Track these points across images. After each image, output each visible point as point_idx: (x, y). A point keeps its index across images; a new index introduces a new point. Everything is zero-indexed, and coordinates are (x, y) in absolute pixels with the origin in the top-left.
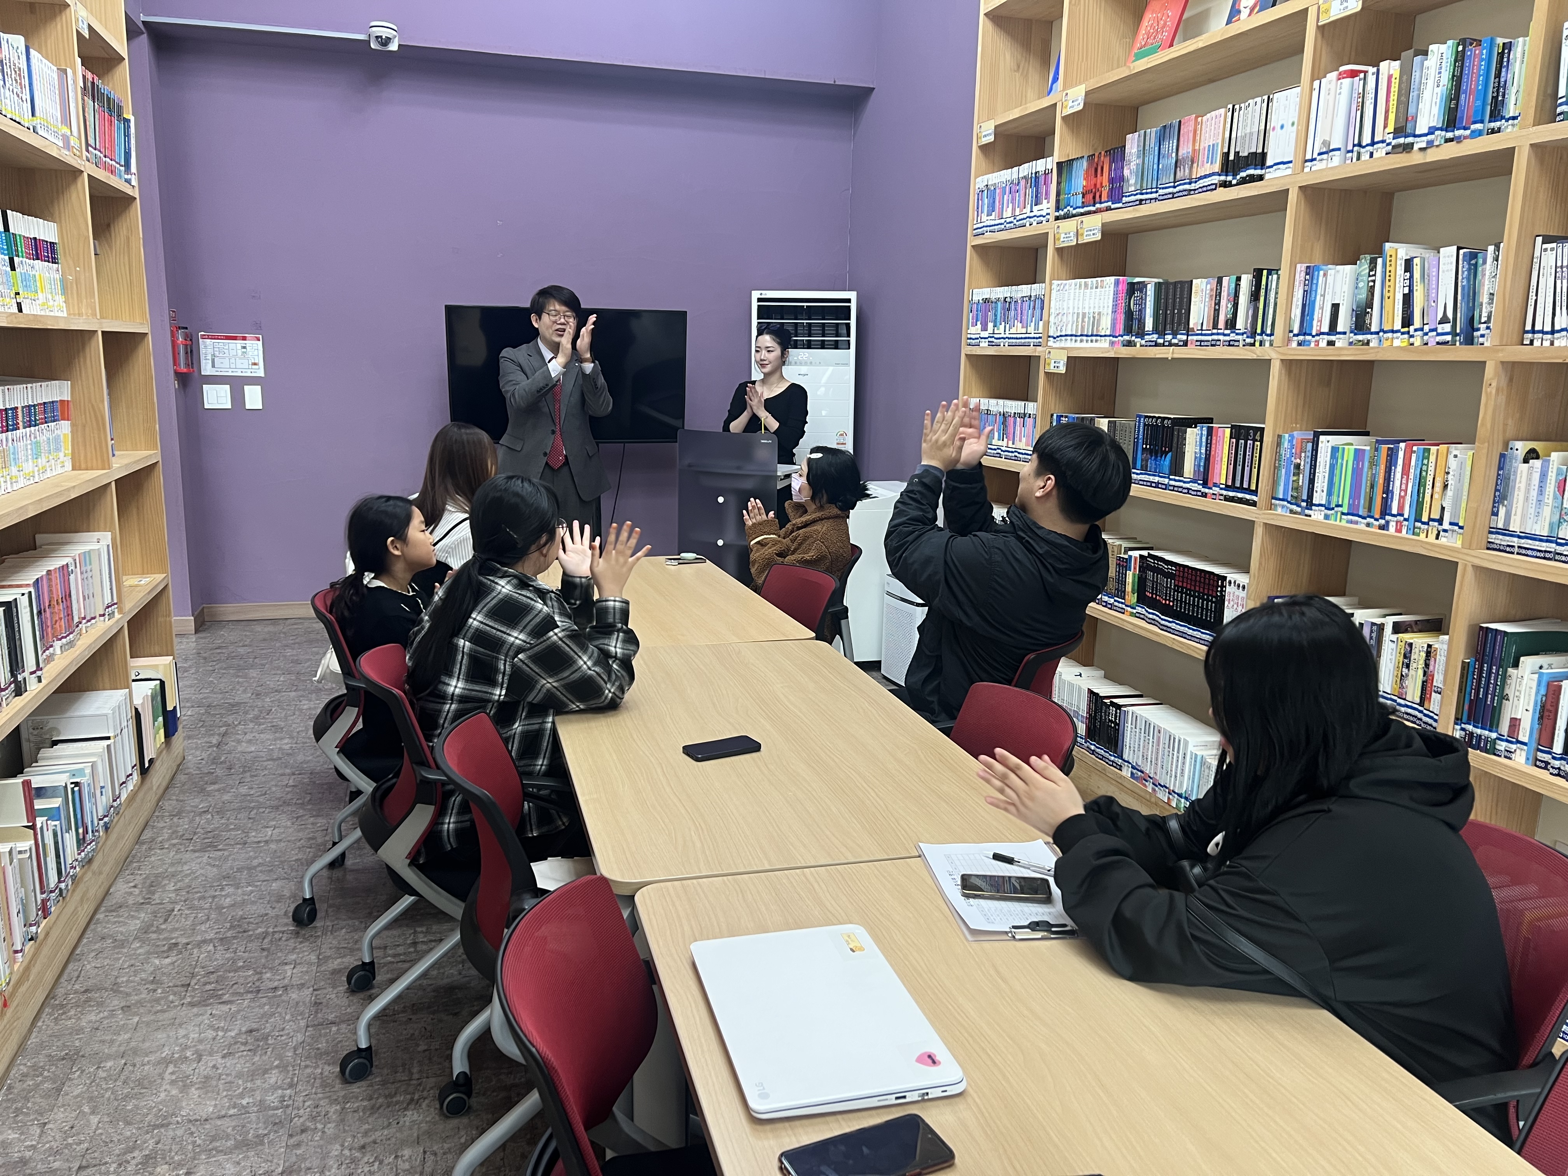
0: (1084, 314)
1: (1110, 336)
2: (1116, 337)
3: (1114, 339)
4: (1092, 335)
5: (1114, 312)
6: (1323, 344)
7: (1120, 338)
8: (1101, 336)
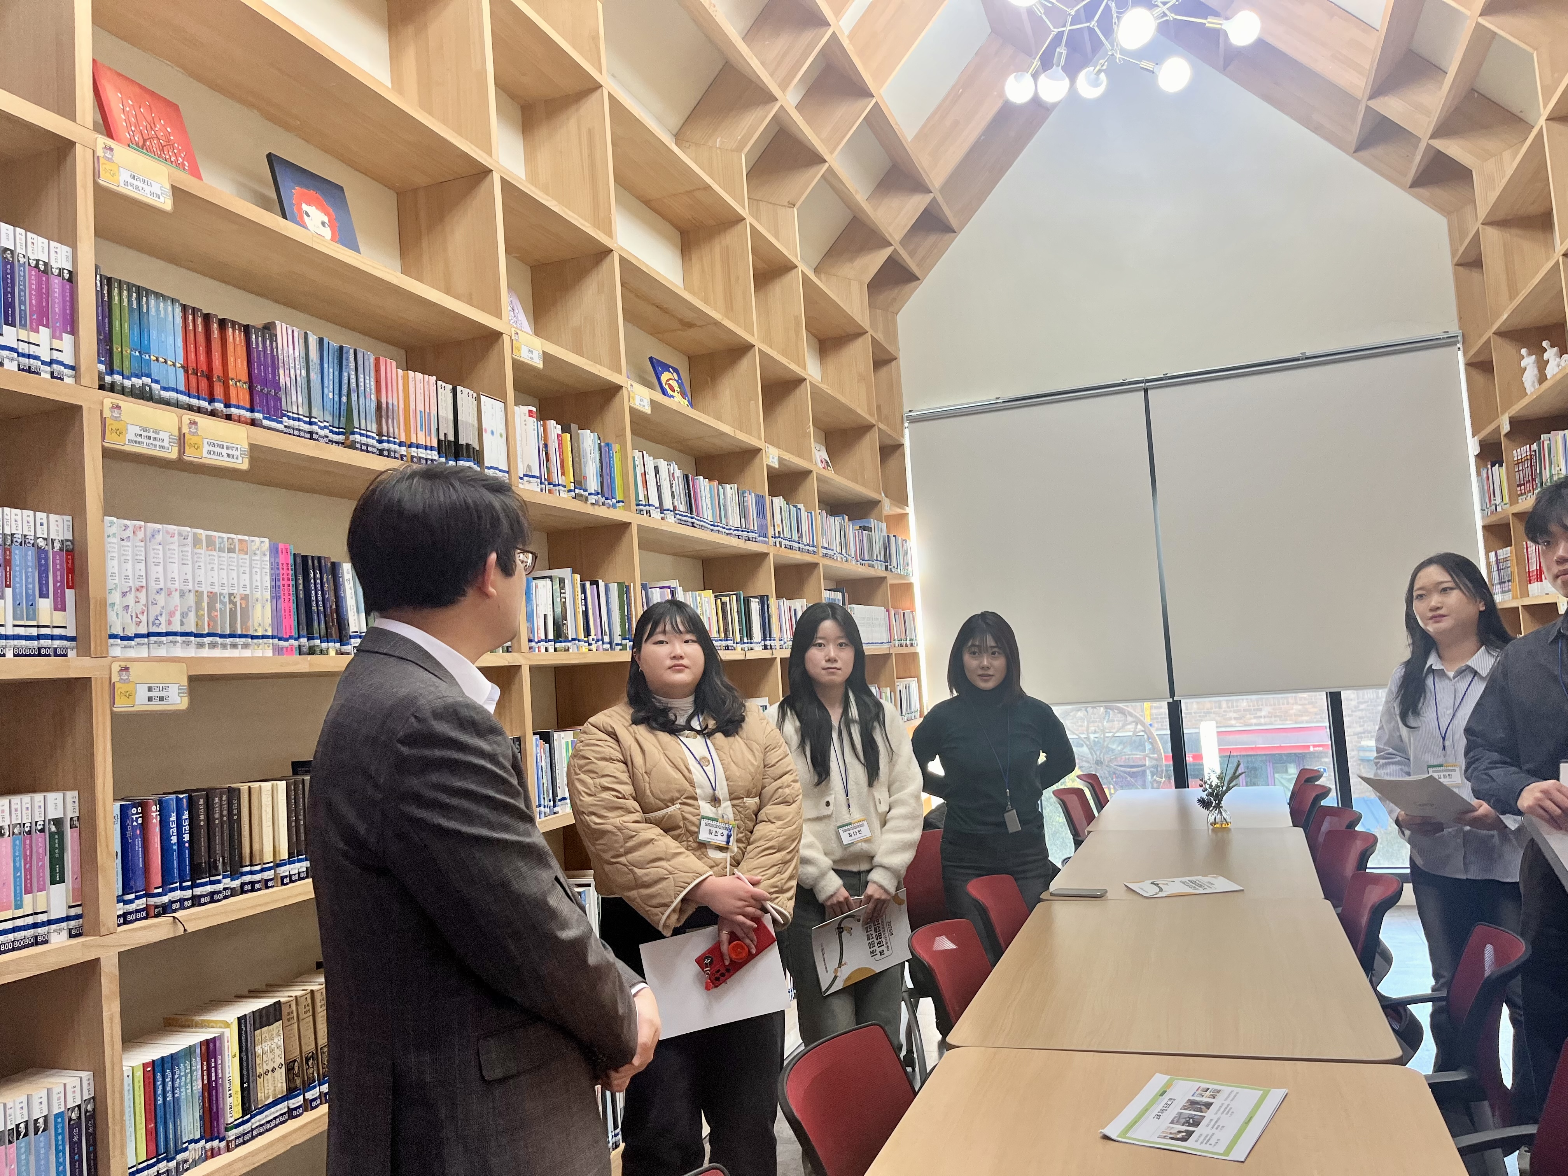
0: (212, 596)
1: (273, 637)
2: (286, 640)
3: (282, 643)
4: (232, 636)
5: (275, 597)
6: (543, 650)
7: (292, 641)
8: (253, 637)
